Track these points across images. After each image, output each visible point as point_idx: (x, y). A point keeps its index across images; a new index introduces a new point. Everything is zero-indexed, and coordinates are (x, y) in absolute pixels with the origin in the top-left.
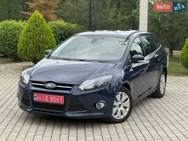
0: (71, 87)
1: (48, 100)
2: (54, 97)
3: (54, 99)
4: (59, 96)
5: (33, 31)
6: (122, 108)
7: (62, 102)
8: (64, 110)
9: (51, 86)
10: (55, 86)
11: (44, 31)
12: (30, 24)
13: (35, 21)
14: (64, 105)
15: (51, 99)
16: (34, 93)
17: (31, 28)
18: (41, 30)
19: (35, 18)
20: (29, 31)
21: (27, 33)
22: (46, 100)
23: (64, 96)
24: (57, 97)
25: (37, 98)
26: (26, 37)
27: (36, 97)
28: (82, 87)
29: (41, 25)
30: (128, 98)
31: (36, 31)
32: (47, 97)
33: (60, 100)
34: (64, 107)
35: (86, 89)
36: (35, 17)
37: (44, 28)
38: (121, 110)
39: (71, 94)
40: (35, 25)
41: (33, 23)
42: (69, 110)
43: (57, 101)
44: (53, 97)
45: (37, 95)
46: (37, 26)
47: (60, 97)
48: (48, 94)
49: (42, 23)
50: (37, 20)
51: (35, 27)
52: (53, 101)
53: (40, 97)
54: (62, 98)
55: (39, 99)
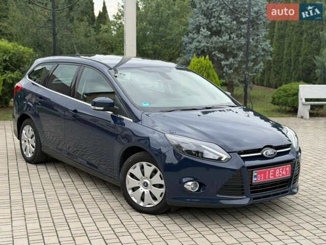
1: (273, 177)
2: (281, 169)
3: (281, 172)
4: (286, 165)
7: (289, 174)
14: (292, 178)
16: (252, 171)
22: (271, 177)
24: (283, 168)
25: (258, 178)
27: (255, 176)
32: (272, 172)
33: (286, 171)
43: (283, 175)
44: (279, 169)
45: (259, 173)
47: (287, 167)
48: (274, 167)
52: (279, 176)
53: (262, 175)
54: (288, 168)
55: (261, 178)
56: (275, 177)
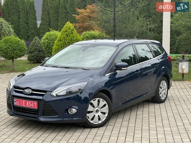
0: (44, 93)
1: (25, 105)
2: (30, 102)
3: (30, 104)
4: (34, 101)
5: (64, 40)
6: (99, 114)
7: (36, 108)
8: (38, 114)
9: (28, 92)
10: (31, 92)
11: (73, 40)
12: (62, 34)
13: (66, 31)
14: (38, 110)
15: (27, 104)
16: (14, 98)
17: (62, 38)
18: (70, 40)
19: (66, 29)
20: (60, 40)
21: (59, 42)
22: (23, 105)
23: (38, 102)
25: (17, 103)
26: (57, 46)
28: (54, 94)
29: (71, 34)
30: (107, 104)
31: (66, 40)
32: (24, 102)
33: (34, 105)
34: (38, 112)
35: (58, 95)
36: (67, 27)
37: (74, 37)
38: (98, 115)
39: (43, 99)
40: (66, 35)
41: (64, 33)
42: (43, 115)
43: (32, 106)
44: (29, 102)
45: (17, 100)
46: (68, 36)
48: (25, 100)
49: (72, 33)
50: (68, 30)
51: (66, 37)
52: (29, 106)
54: (36, 103)
55: (18, 103)
56: (26, 105)
